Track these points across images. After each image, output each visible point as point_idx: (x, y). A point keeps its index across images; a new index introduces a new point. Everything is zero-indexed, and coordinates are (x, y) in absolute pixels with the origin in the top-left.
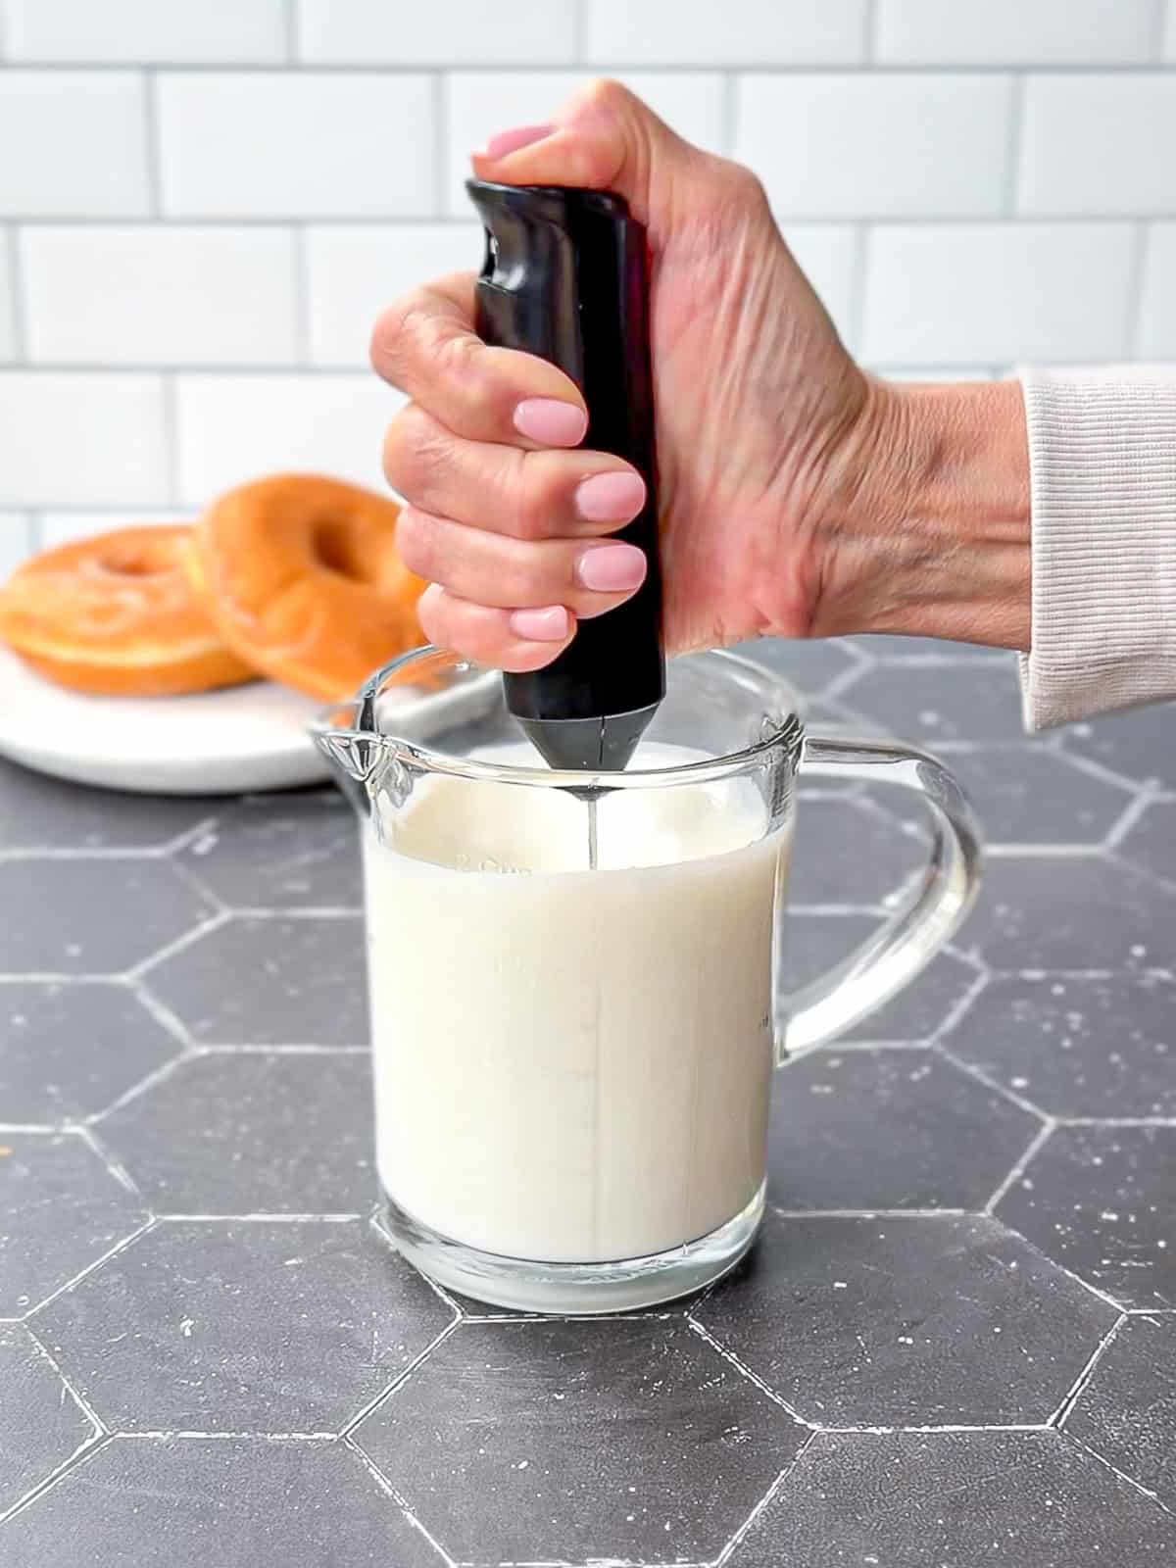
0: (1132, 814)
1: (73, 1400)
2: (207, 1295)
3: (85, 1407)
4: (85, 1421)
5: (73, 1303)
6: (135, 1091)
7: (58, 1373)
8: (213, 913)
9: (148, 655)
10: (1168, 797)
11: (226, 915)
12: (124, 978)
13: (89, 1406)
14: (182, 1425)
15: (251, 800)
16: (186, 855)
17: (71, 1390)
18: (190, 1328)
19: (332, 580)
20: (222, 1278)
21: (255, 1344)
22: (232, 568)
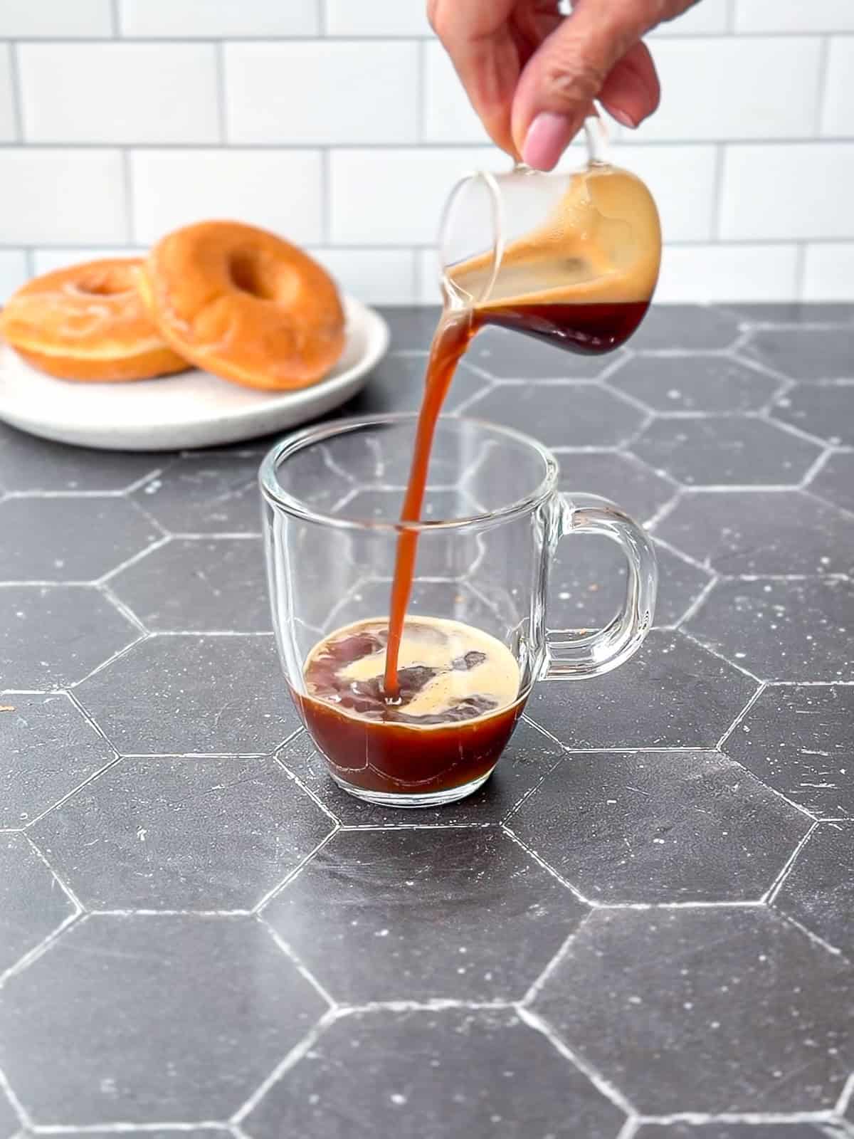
0: (821, 461)
1: (60, 887)
2: (156, 811)
3: (69, 892)
4: (68, 903)
5: (61, 816)
6: (103, 665)
7: (48, 868)
8: (159, 537)
9: (112, 351)
10: (847, 450)
11: (168, 538)
12: (95, 583)
13: (71, 891)
14: (139, 905)
15: (185, 455)
16: (140, 494)
17: (59, 880)
18: (144, 835)
19: (244, 297)
20: (167, 799)
21: (190, 847)
22: (171, 290)
